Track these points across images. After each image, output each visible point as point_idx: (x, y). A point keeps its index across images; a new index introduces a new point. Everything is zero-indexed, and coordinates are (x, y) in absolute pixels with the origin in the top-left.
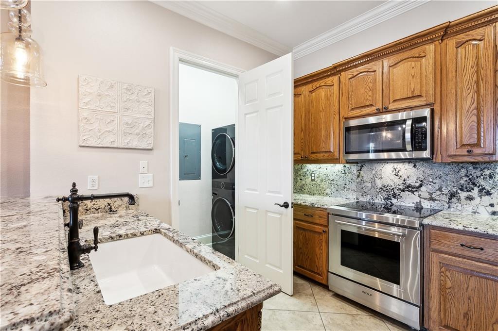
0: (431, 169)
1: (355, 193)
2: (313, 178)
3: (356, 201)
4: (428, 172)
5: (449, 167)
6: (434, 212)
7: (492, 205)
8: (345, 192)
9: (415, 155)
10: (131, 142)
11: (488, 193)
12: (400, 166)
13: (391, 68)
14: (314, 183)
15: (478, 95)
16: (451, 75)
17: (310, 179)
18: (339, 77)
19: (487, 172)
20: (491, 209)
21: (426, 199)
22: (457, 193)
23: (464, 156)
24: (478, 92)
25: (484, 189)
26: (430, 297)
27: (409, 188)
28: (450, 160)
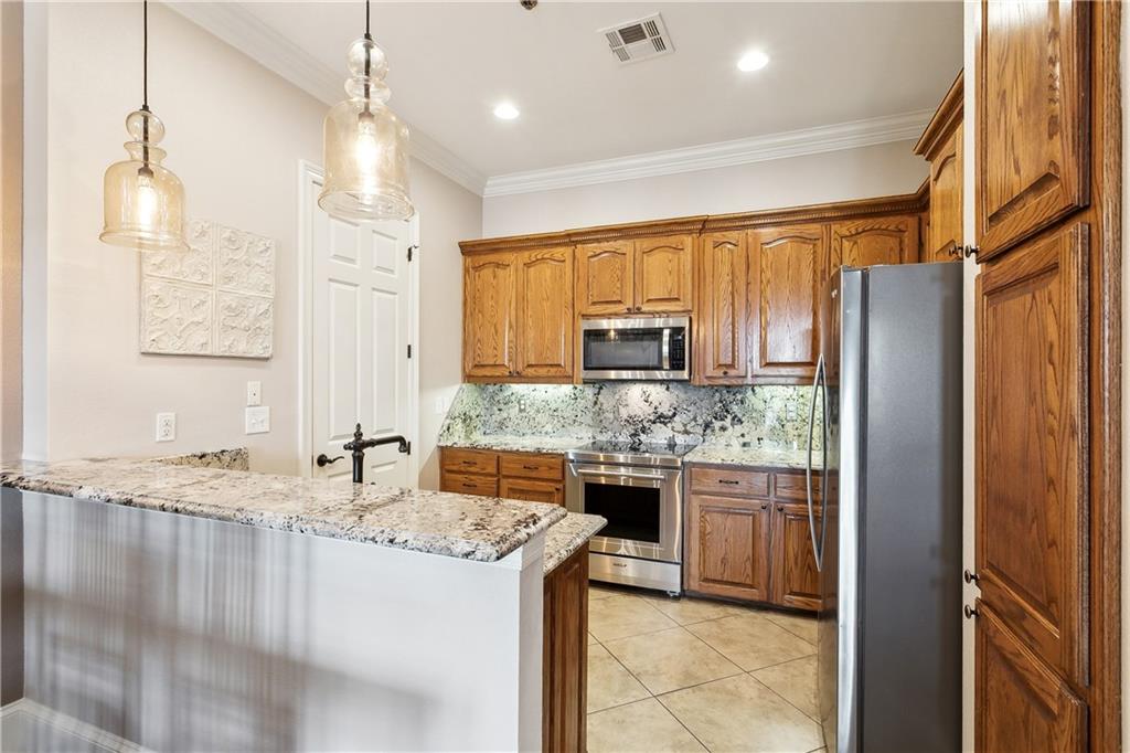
0: (686, 393)
1: (591, 430)
2: (523, 407)
3: (592, 441)
4: (682, 396)
5: (704, 390)
6: (689, 448)
7: (743, 435)
8: (576, 428)
9: (672, 375)
10: (235, 343)
11: (740, 421)
12: (650, 388)
13: (645, 256)
14: (524, 414)
15: (733, 309)
16: (709, 279)
17: (517, 409)
18: (574, 251)
19: (739, 397)
20: (742, 440)
21: (679, 432)
22: (711, 423)
23: (720, 378)
24: (733, 304)
25: (736, 416)
26: (689, 551)
27: (661, 419)
28: (706, 382)
